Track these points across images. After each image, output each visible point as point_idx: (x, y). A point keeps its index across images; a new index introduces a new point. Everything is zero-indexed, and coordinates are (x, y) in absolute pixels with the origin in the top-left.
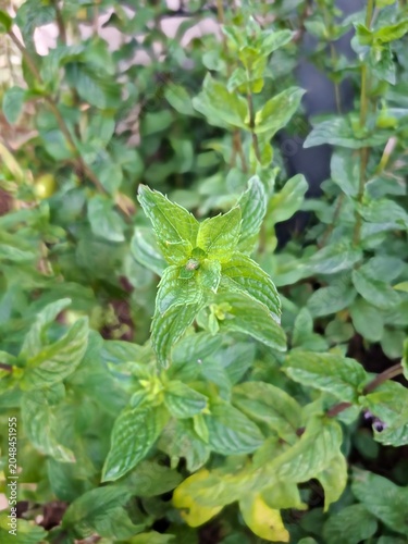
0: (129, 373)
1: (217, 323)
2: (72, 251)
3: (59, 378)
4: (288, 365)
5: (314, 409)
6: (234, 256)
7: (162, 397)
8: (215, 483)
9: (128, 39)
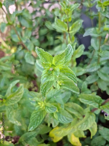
0: (35, 101)
1: (59, 86)
2: (21, 67)
3: (16, 102)
4: (80, 98)
5: (87, 110)
6: (63, 66)
7: (44, 107)
8: (60, 130)
9: (35, 10)
